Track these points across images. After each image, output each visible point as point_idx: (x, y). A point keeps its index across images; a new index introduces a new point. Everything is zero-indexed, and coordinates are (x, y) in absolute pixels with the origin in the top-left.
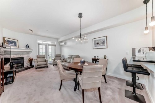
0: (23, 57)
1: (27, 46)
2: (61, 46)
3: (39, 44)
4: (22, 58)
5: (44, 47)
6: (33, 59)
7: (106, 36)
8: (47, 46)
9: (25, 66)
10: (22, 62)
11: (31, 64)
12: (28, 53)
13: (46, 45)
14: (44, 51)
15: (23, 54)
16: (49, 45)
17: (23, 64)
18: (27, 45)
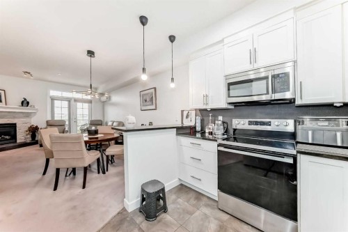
0: (15, 124)
1: (25, 102)
2: (104, 103)
3: (53, 99)
4: (14, 126)
5: (66, 104)
6: (39, 127)
7: (155, 88)
8: (72, 102)
9: (18, 141)
10: (13, 133)
11: (33, 136)
12: (28, 115)
13: (69, 100)
14: (66, 111)
15: (14, 118)
16: (76, 100)
17: (14, 137)
18: (25, 99)
